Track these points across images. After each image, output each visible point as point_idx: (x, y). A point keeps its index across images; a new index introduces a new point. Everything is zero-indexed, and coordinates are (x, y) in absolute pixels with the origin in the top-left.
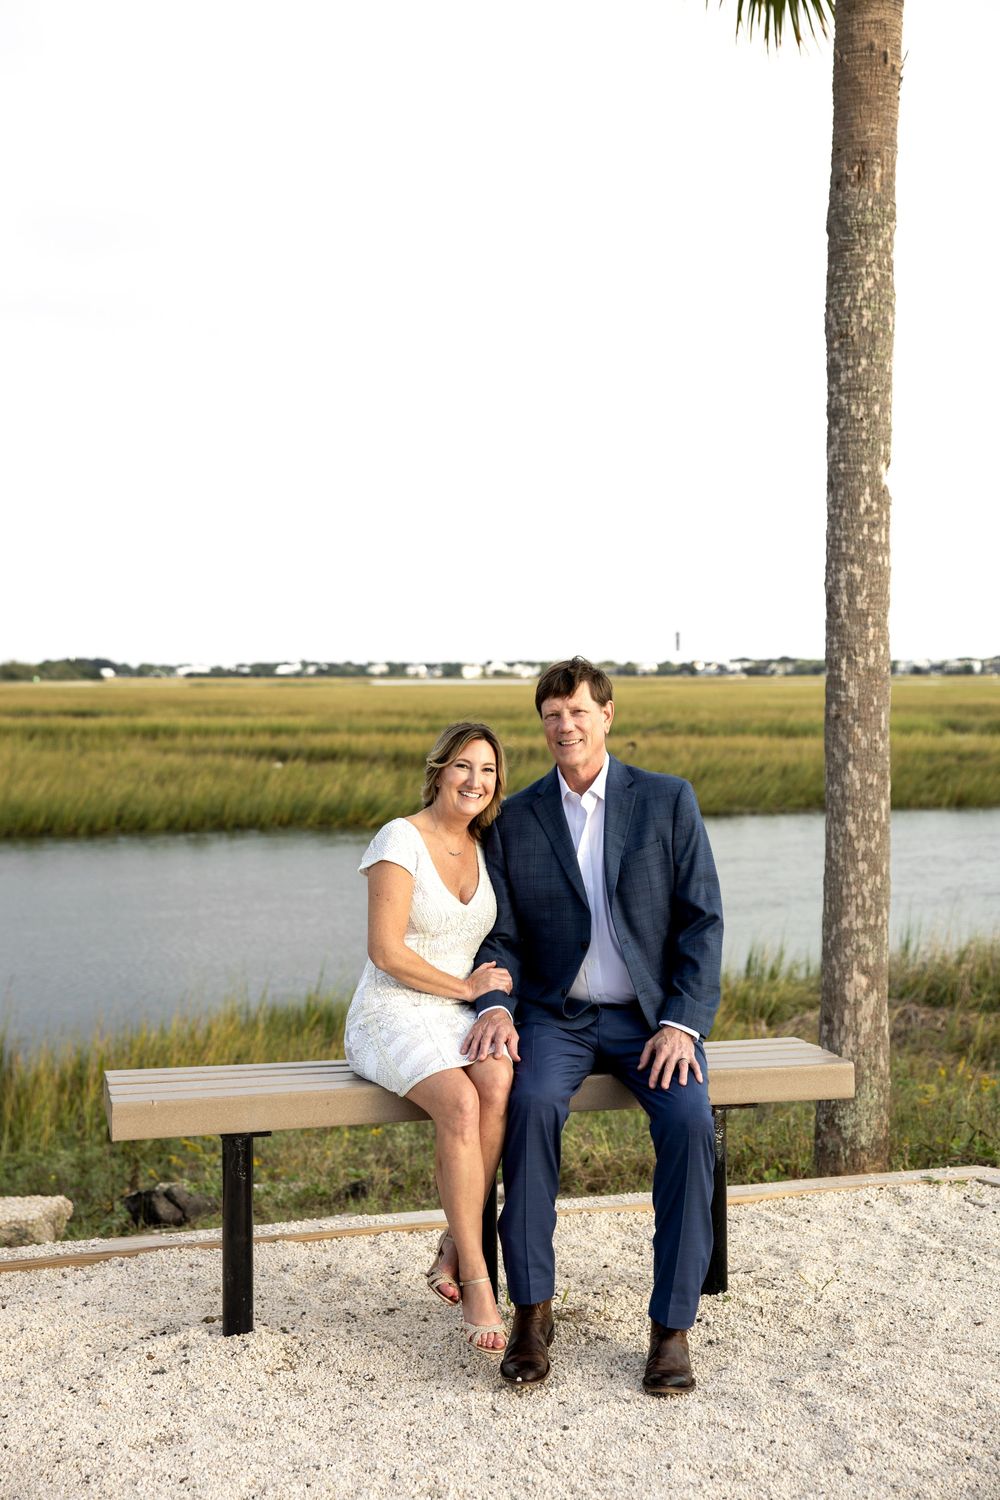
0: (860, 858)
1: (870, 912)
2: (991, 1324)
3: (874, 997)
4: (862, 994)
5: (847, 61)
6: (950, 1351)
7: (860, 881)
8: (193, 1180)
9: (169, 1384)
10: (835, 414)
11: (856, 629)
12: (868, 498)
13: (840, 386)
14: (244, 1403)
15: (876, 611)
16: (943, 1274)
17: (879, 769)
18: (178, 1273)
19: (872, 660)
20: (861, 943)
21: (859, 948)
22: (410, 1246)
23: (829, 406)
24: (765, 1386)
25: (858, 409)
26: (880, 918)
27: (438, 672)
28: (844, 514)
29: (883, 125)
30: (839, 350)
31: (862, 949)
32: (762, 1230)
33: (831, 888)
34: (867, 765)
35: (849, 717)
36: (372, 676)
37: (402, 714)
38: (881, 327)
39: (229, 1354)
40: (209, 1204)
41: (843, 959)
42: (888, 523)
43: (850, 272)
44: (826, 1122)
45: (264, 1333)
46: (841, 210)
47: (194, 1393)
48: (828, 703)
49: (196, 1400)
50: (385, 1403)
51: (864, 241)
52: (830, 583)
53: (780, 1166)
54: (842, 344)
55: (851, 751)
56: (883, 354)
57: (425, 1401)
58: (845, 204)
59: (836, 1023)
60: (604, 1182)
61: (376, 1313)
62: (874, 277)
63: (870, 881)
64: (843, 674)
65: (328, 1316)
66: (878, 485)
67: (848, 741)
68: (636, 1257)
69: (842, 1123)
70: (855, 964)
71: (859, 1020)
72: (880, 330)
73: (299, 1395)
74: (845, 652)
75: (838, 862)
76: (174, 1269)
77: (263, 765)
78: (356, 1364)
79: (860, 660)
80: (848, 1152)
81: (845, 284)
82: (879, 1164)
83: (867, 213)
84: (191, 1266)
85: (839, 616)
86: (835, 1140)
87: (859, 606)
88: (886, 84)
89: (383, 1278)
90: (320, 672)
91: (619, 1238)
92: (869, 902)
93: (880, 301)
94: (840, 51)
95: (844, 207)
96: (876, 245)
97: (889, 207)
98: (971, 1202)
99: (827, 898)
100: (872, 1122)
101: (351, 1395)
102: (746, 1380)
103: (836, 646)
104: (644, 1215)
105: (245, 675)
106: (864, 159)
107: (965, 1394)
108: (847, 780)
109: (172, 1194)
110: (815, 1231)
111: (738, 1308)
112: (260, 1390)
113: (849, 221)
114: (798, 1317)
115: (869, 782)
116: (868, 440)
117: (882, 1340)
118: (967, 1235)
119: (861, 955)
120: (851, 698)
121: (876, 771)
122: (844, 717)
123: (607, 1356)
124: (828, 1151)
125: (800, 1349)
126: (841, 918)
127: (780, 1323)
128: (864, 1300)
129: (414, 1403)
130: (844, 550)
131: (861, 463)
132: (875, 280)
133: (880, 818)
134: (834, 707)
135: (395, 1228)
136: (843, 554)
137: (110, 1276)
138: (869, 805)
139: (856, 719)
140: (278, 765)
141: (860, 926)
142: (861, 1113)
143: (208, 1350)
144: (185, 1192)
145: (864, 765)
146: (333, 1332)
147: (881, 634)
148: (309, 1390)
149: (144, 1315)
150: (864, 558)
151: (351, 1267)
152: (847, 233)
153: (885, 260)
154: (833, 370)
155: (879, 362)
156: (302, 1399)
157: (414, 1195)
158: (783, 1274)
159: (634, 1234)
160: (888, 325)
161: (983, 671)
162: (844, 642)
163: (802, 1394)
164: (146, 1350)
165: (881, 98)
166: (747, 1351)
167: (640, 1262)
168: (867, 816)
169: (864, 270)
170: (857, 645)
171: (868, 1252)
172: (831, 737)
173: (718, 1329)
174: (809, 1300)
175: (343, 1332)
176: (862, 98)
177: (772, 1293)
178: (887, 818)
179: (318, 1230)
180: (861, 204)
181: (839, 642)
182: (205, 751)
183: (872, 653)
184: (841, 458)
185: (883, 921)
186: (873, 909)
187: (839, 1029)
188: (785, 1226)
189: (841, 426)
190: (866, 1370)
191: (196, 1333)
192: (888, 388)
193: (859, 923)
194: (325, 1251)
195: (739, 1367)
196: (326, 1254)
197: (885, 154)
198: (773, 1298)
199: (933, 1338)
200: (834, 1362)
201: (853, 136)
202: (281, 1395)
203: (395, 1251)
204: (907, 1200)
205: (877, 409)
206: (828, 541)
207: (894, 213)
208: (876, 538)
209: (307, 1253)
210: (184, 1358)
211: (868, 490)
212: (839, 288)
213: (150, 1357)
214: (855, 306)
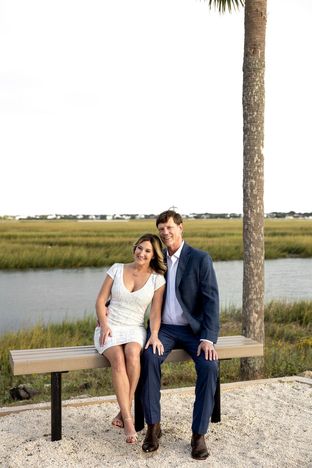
0: (255, 275)
1: (258, 293)
2: (309, 431)
3: (260, 321)
4: (256, 320)
5: (250, 15)
6: (297, 441)
7: (255, 283)
8: (31, 383)
9: (34, 459)
10: (246, 130)
11: (253, 200)
12: (257, 158)
13: (247, 121)
14: (60, 465)
15: (260, 195)
16: (290, 414)
17: (261, 246)
18: (33, 419)
19: (258, 211)
20: (255, 303)
21: (255, 305)
22: (112, 407)
23: (244, 128)
24: (238, 455)
25: (254, 129)
26: (262, 295)
27: (99, 218)
28: (249, 163)
29: (261, 36)
30: (247, 109)
31: (256, 305)
32: (228, 399)
33: (245, 285)
34: (257, 245)
35: (251, 229)
36: (78, 219)
37: (88, 231)
38: (261, 102)
39: (54, 448)
40: (38, 392)
41: (250, 309)
42: (263, 166)
43: (251, 84)
44: (244, 362)
45: (66, 440)
46: (247, 63)
47: (43, 462)
48: (244, 225)
49: (43, 465)
50: (109, 464)
51: (255, 74)
52: (244, 186)
53: (225, 376)
54: (248, 107)
55: (252, 241)
56: (262, 111)
57: (123, 463)
58: (249, 62)
59: (248, 329)
60: (168, 382)
61: (102, 431)
62: (259, 86)
63: (258, 283)
64: (249, 215)
65: (86, 433)
66: (260, 153)
67: (251, 237)
68: (188, 410)
69: (250, 362)
70: (254, 310)
71: (255, 328)
72: (261, 103)
73: (79, 462)
74: (250, 208)
75: (248, 277)
76: (32, 417)
77: (45, 247)
78: (98, 450)
79: (255, 210)
80: (252, 372)
81: (249, 88)
82: (262, 376)
83: (256, 65)
84: (38, 416)
85: (247, 196)
86: (248, 368)
87: (254, 193)
88: (262, 23)
89: (104, 419)
90: (62, 218)
91: (181, 403)
92: (258, 290)
93: (261, 93)
94: (247, 12)
95: (249, 63)
96: (259, 75)
97: (263, 63)
98: (295, 388)
99: (244, 289)
100: (259, 362)
101: (97, 462)
102: (231, 453)
103: (247, 206)
104: (189, 395)
105: (38, 219)
106: (255, 47)
107: (306, 456)
108: (251, 250)
109: (25, 389)
110: (245, 399)
111: (225, 427)
112: (65, 461)
113: (250, 67)
114: (245, 430)
115: (258, 251)
116: (257, 139)
117: (274, 438)
118: (296, 400)
119: (255, 307)
120: (252, 223)
121: (260, 247)
122: (249, 229)
123: (183, 445)
124: (245, 372)
125: (247, 441)
126: (249, 295)
127: (239, 432)
128: (266, 423)
129: (119, 464)
130: (249, 175)
131: (254, 146)
132: (259, 87)
133: (261, 262)
134: (246, 226)
135: (106, 401)
136: (249, 176)
137: (10, 420)
138: (258, 258)
139: (253, 230)
140: (50, 247)
141: (255, 298)
142: (256, 359)
143: (46, 446)
144: (29, 387)
145: (256, 245)
146: (89, 439)
147: (261, 202)
148: (82, 460)
149: (23, 434)
150: (256, 177)
151: (92, 415)
152: (250, 71)
153: (262, 80)
154: (245, 116)
155: (260, 113)
156: (80, 463)
157: (106, 388)
158: (238, 415)
159: (186, 401)
160: (263, 101)
161: (267, 217)
162: (249, 205)
163: (251, 458)
164: (25, 447)
165: (260, 27)
166: (230, 442)
167: (189, 411)
168: (257, 262)
169: (255, 83)
170: (254, 206)
171: (264, 406)
172: (245, 236)
173: (219, 435)
174: (248, 424)
175: (92, 439)
176: (254, 27)
177: (235, 421)
178: (263, 262)
179: (80, 402)
180: (254, 62)
181: (248, 205)
182: (26, 243)
183: (258, 208)
184: (248, 145)
185: (263, 296)
186: (259, 292)
187: (249, 332)
188: (236, 398)
189: (248, 134)
190: (271, 448)
191: (42, 440)
192: (263, 122)
193: (255, 297)
194: (83, 410)
195: (228, 448)
196: (84, 411)
197: (262, 45)
198: (236, 423)
199: (290, 437)
200: (260, 446)
201: (251, 40)
202: (73, 462)
203: (107, 409)
204: (274, 388)
205: (259, 129)
206: (244, 172)
207: (265, 65)
208: (260, 171)
209: (77, 410)
210: (38, 450)
211: (257, 155)
212: (247, 89)
213: (26, 450)
214: (252, 95)
